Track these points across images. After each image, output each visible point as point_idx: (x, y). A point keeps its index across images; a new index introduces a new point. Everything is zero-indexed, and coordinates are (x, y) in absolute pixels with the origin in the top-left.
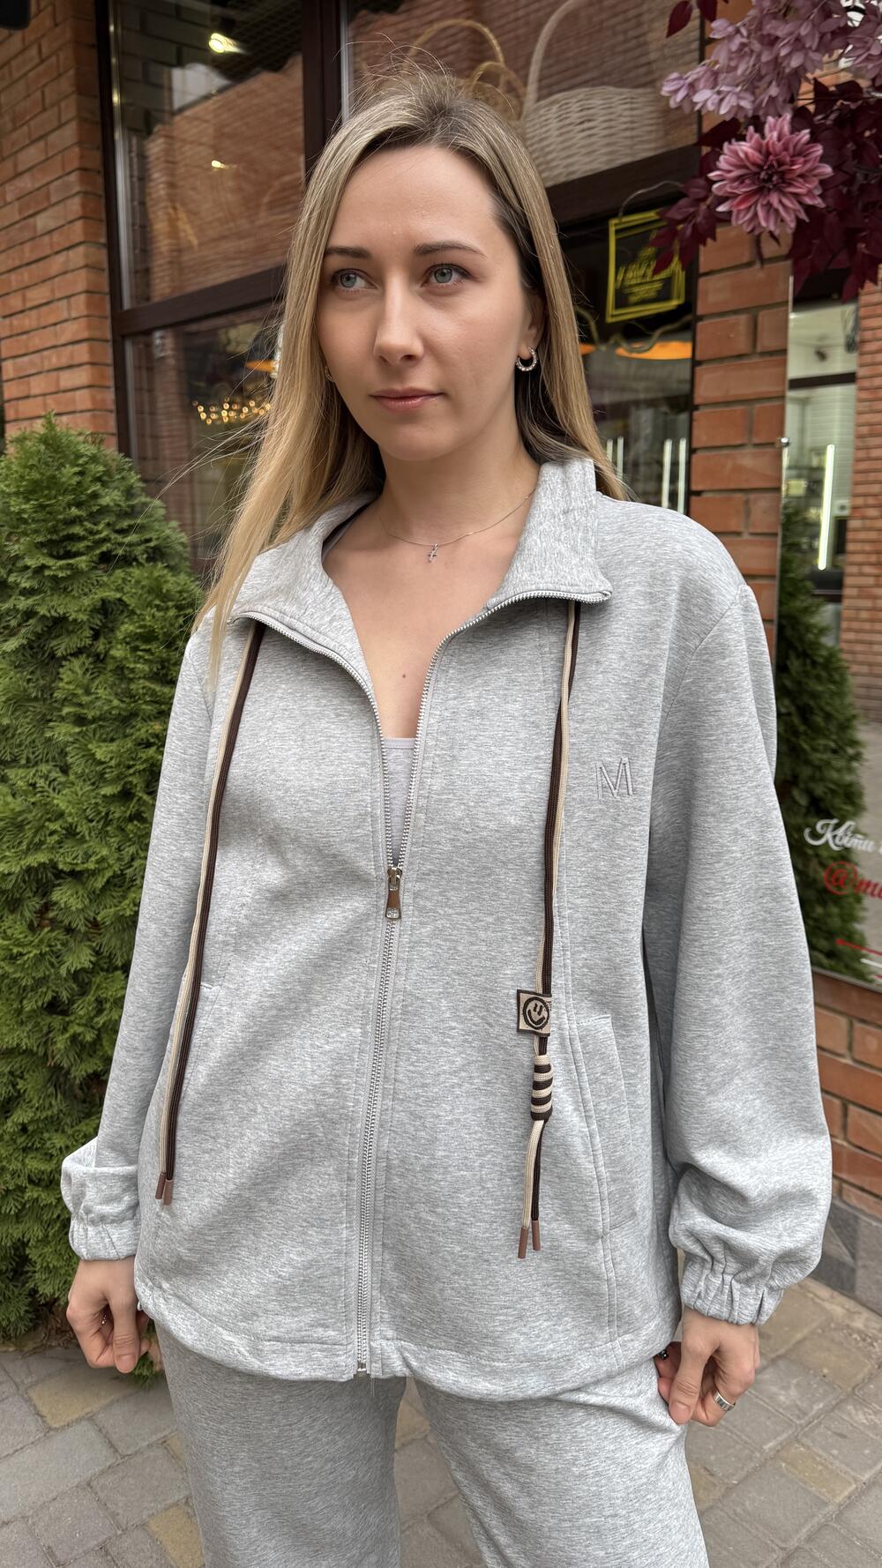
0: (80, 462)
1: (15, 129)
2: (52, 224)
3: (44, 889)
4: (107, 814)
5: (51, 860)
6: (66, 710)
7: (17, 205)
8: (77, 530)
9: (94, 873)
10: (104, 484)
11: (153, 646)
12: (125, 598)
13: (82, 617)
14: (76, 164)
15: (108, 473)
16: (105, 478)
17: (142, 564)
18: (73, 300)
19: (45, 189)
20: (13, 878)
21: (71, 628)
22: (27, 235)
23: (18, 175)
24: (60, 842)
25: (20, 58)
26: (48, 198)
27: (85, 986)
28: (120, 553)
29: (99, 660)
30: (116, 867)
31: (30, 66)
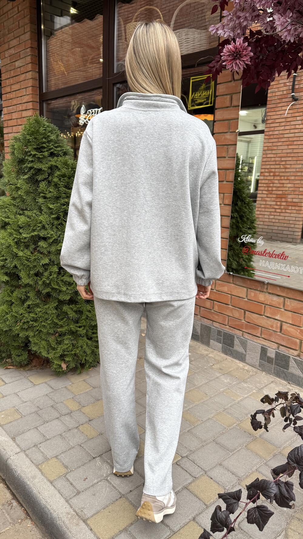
1: (9, 34)
2: (21, 65)
3: (35, 243)
4: (53, 223)
5: (38, 234)
6: (42, 195)
7: (9, 58)
9: (49, 238)
10: (51, 133)
11: (65, 178)
12: (57, 165)
13: (46, 169)
14: (30, 46)
15: (52, 130)
17: (62, 156)
18: (27, 88)
19: (19, 53)
20: (28, 239)
21: (42, 173)
22: (13, 68)
23: (10, 49)
24: (40, 230)
25: (11, 11)
26: (20, 57)
27: (46, 270)
28: (56, 152)
29: (49, 182)
30: (56, 237)
31: (15, 14)
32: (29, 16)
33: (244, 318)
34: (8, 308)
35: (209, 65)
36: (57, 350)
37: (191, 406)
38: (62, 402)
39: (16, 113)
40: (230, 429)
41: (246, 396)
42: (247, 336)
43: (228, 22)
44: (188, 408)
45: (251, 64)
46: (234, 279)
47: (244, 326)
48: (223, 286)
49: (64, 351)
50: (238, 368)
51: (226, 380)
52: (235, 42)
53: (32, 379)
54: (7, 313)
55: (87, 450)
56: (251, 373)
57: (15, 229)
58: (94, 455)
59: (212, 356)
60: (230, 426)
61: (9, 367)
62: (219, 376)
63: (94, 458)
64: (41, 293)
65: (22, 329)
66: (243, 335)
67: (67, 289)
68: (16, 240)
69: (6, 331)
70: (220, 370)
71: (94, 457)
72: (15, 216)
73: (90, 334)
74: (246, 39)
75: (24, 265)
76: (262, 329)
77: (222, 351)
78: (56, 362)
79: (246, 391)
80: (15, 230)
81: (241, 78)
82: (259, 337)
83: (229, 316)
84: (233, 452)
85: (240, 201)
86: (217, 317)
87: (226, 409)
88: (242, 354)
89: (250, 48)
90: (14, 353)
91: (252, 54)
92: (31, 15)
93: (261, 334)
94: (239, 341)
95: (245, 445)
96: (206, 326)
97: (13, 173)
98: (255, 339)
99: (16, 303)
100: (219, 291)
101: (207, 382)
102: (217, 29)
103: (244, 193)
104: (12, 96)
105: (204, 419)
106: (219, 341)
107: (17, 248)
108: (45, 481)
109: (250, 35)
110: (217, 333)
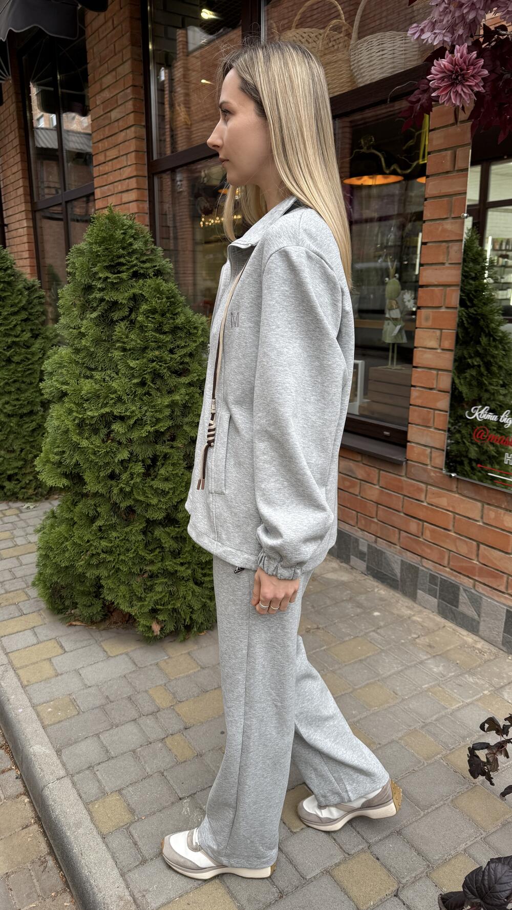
0: (124, 228)
1: (101, 66)
2: (119, 117)
3: (108, 425)
4: (135, 392)
5: (111, 411)
6: (118, 345)
7: (102, 106)
8: (122, 260)
9: (129, 417)
10: (135, 239)
11: (156, 316)
12: (143, 293)
13: (124, 302)
14: (131, 84)
15: (135, 234)
16: (135, 236)
17: (151, 277)
18: (129, 155)
19: (116, 97)
20: (95, 419)
21: (120, 307)
22: (107, 122)
23: (102, 90)
24: (115, 403)
25: (103, 27)
26: (117, 102)
27: (126, 469)
28: (142, 272)
29: (132, 322)
30: (139, 416)
31: (109, 31)
32: (128, 34)
33: (478, 555)
34: (67, 532)
35: (409, 99)
36: (145, 600)
37: (365, 714)
38: (146, 691)
39: (113, 196)
40: (429, 765)
41: (469, 701)
42: (483, 589)
43: (440, 16)
44: (359, 717)
45: (484, 91)
46: (459, 486)
47: (477, 569)
48: (439, 496)
49: (156, 603)
50: (464, 646)
51: (437, 668)
52: (452, 52)
53: (107, 646)
54: (67, 539)
55: (171, 782)
56: (486, 656)
57: (77, 402)
58: (182, 794)
59: (418, 619)
60: (429, 758)
61: (74, 623)
62: (426, 660)
63: (180, 799)
64: (119, 506)
65: (89, 565)
66: (474, 586)
67: (160, 501)
68: (76, 422)
69: (67, 567)
70: (429, 649)
71: (181, 796)
72: (78, 380)
73: (199, 575)
74: (476, 45)
75: (91, 461)
76: (508, 578)
77: (437, 611)
78: (142, 621)
79: (471, 692)
80: (77, 404)
81: (470, 119)
82: (503, 593)
83: (450, 551)
84: (426, 811)
85: (486, 336)
86: (429, 551)
87: (426, 725)
88: (473, 620)
89: (482, 62)
90: (81, 600)
91: (486, 72)
92: (131, 32)
93: (507, 588)
94: (467, 595)
95: (451, 797)
96: (410, 564)
97: (74, 309)
98: (496, 595)
99: (80, 523)
100: (432, 505)
101: (402, 671)
102: (422, 31)
103: (492, 323)
104: (107, 169)
105: (384, 742)
106: (432, 593)
107: (80, 434)
108: (95, 833)
109: (484, 36)
110: (430, 579)
